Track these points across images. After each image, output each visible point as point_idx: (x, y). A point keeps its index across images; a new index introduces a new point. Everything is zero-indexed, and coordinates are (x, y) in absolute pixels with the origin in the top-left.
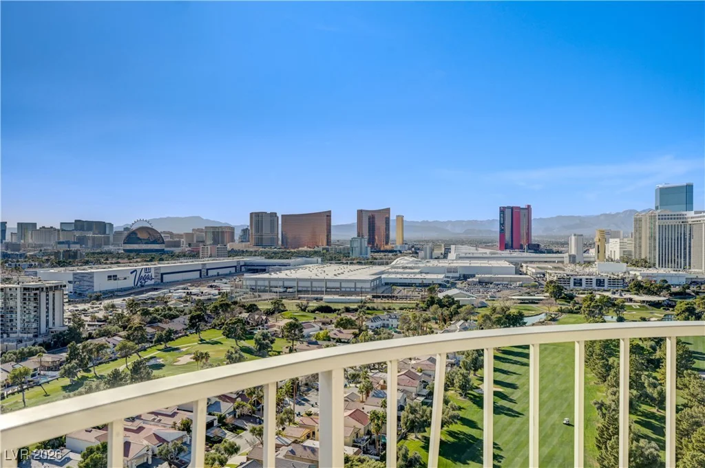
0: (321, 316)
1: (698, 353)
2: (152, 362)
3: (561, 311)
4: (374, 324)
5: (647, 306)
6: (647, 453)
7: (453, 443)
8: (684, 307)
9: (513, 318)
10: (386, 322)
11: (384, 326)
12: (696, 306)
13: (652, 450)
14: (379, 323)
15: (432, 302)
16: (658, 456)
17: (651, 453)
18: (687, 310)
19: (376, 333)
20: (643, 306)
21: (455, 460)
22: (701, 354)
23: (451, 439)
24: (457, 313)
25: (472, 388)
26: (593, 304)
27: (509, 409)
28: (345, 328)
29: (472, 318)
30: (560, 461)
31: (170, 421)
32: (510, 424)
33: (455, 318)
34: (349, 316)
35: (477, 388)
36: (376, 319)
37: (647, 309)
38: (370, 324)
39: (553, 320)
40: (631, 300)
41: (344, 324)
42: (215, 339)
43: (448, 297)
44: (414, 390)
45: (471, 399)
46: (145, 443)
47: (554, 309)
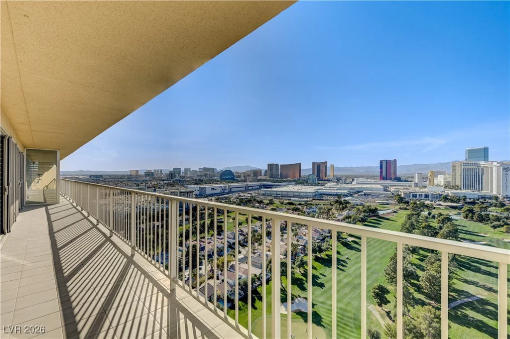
0: (288, 207)
1: (468, 231)
2: (220, 220)
3: (401, 208)
4: (309, 210)
5: (449, 208)
6: (409, 270)
7: (327, 259)
8: (467, 208)
9: (372, 211)
10: (315, 210)
11: (313, 211)
12: (474, 209)
13: (412, 269)
14: (312, 210)
15: (337, 202)
16: (415, 272)
17: (411, 270)
18: (468, 210)
19: (308, 214)
20: (447, 208)
21: (325, 266)
22: (471, 232)
23: (327, 257)
24: (346, 207)
25: (343, 239)
26: (415, 206)
27: (357, 249)
28: (296, 211)
29: (354, 210)
30: (373, 271)
31: (220, 241)
32: (356, 254)
33: (345, 209)
34: (299, 207)
35: (345, 238)
36: (311, 208)
37: (449, 209)
38: (307, 210)
39: (395, 212)
40: (440, 205)
41: (296, 210)
42: (244, 213)
43: (345, 200)
44: (316, 237)
45: (341, 243)
46: (211, 247)
47: (397, 207)
